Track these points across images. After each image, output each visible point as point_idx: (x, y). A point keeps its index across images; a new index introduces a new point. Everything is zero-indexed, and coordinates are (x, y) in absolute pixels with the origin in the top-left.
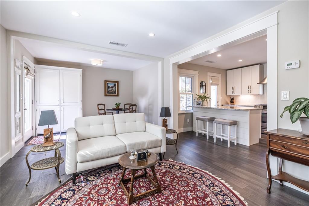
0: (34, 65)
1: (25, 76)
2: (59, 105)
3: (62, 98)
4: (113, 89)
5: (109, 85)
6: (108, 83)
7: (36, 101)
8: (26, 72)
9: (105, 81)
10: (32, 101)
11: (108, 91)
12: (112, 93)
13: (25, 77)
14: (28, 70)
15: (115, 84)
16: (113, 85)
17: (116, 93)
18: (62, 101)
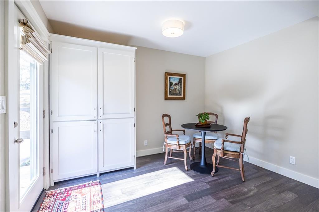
0: (49, 34)
1: (21, 46)
2: (96, 119)
3: (100, 106)
4: (178, 87)
5: (172, 81)
6: (170, 78)
7: (52, 112)
8: (24, 34)
9: (166, 73)
10: (44, 111)
11: (170, 92)
12: (176, 95)
13: (21, 49)
14: (29, 29)
15: (180, 79)
16: (177, 81)
17: (181, 95)
18: (102, 110)
